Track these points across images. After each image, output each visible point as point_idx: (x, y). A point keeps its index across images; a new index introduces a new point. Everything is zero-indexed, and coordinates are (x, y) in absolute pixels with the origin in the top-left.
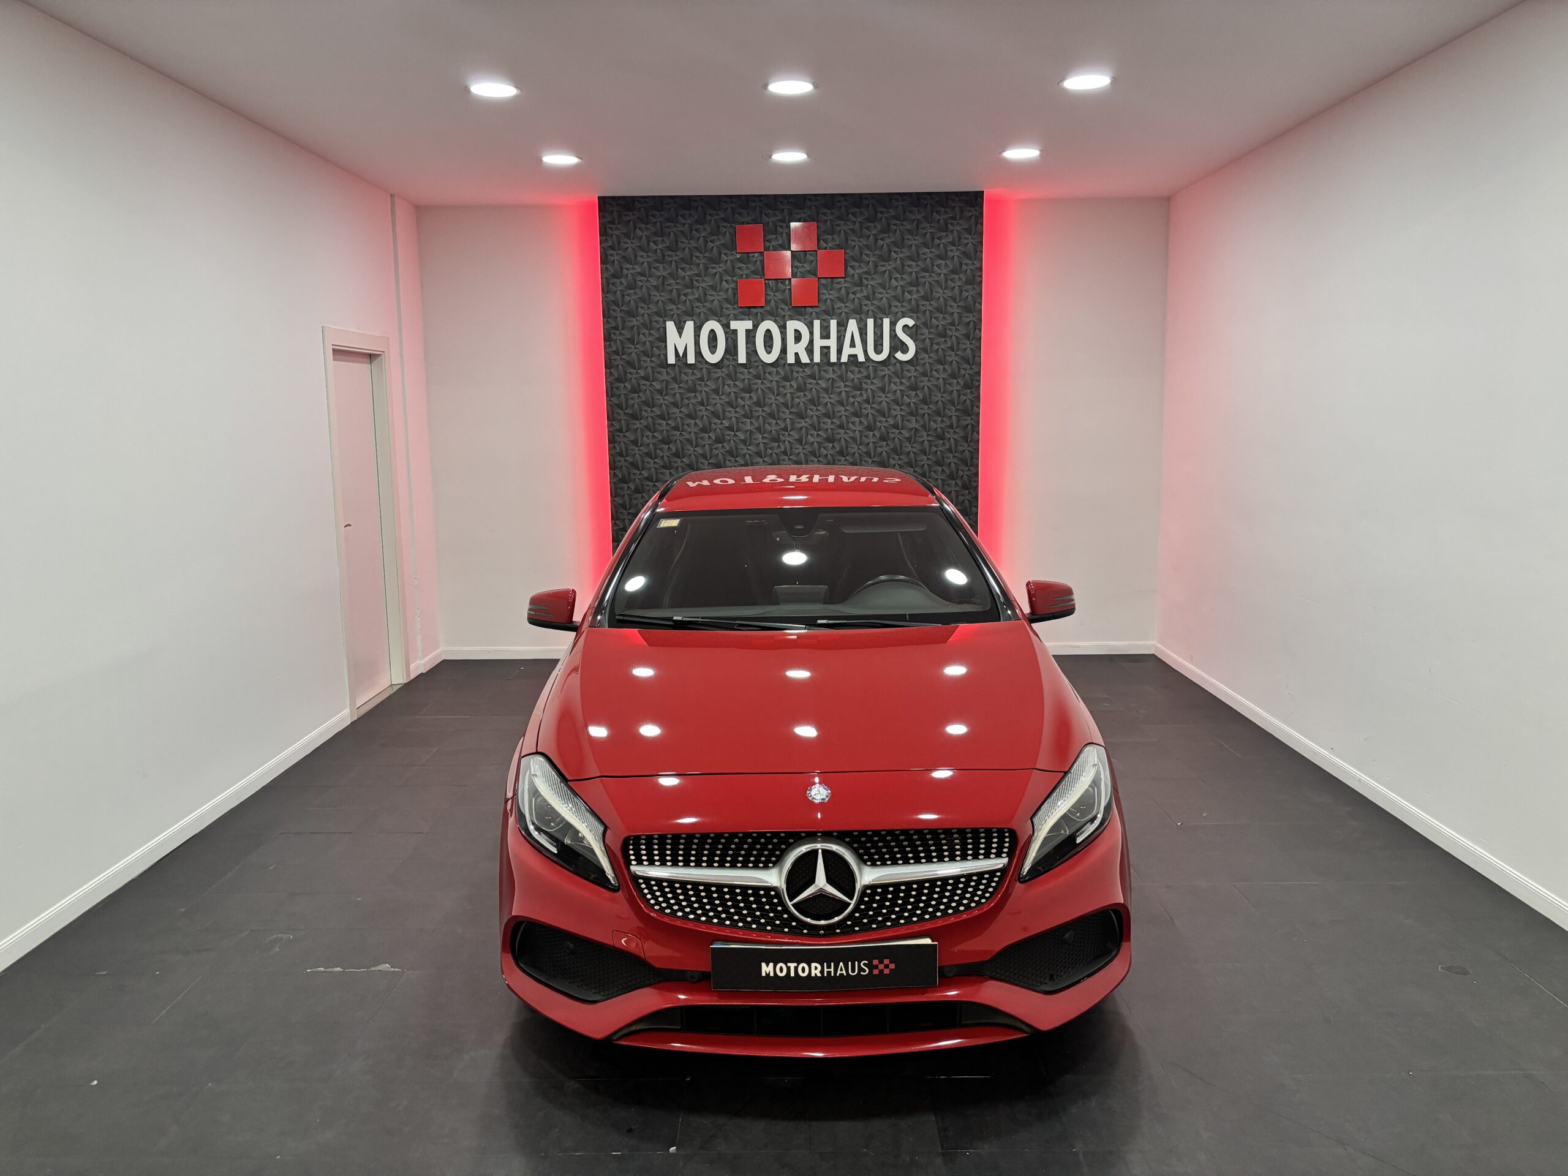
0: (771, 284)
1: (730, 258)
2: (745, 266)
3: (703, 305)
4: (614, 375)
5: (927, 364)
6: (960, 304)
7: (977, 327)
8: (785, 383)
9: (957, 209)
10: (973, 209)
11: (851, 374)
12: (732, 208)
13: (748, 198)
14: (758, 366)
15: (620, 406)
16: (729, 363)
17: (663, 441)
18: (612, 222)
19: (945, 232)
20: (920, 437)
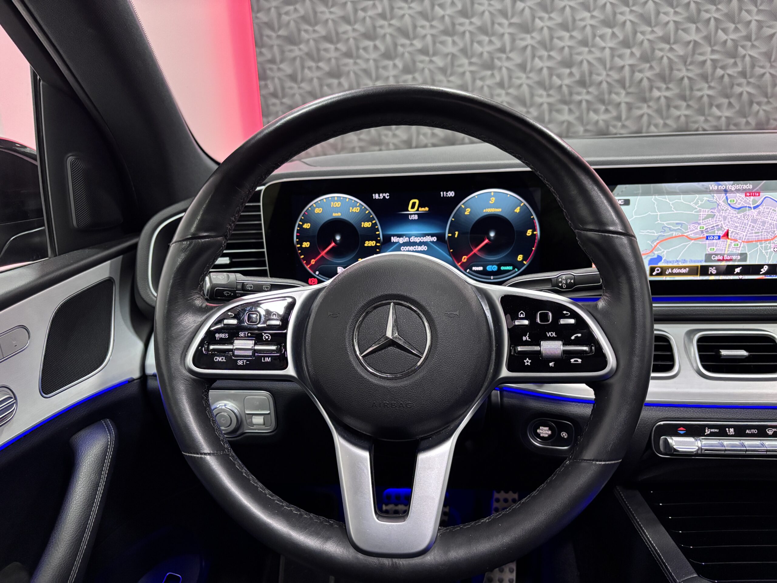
17: (331, 74)
20: (701, 54)
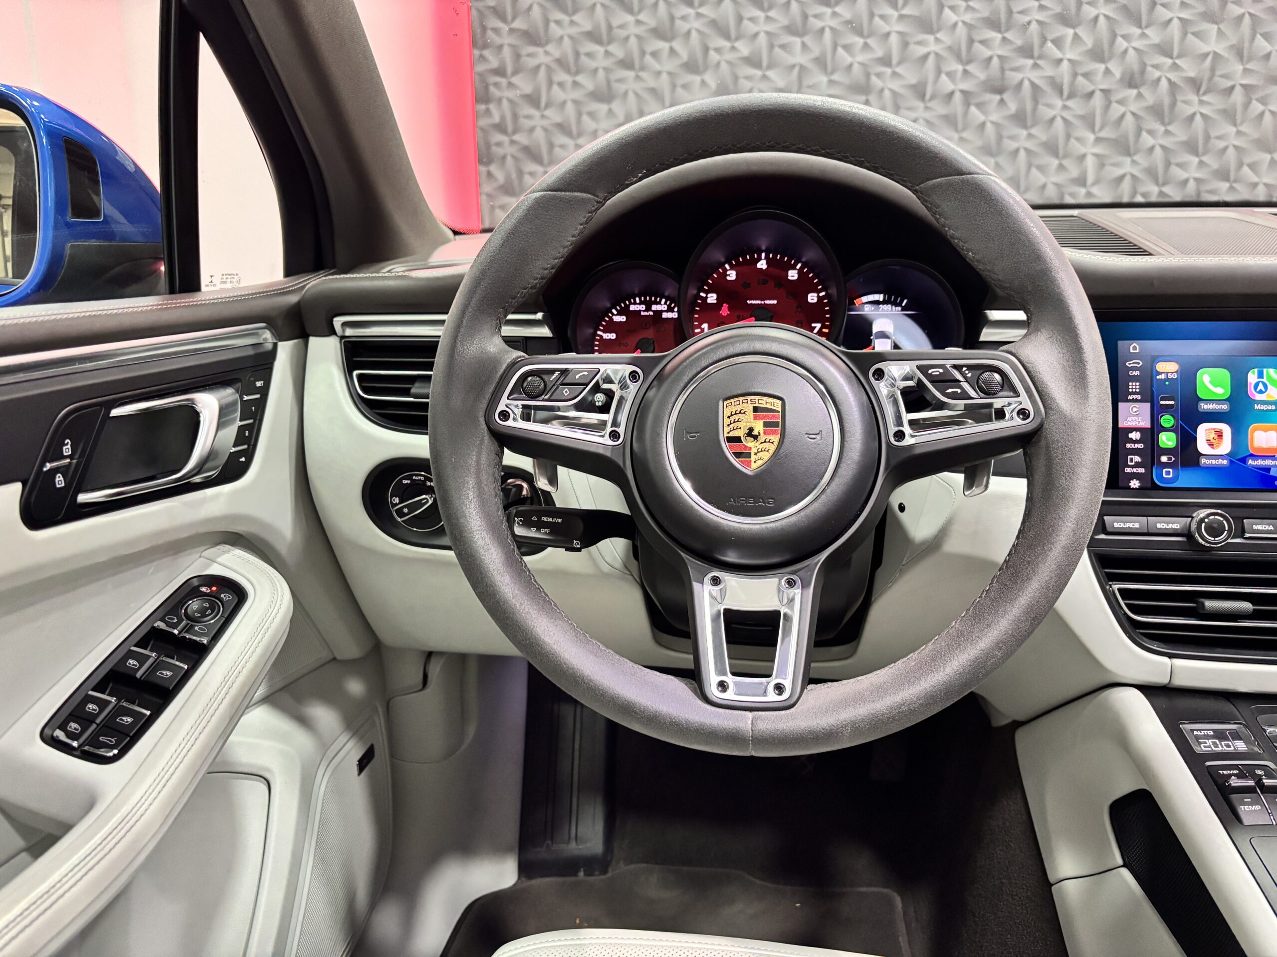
17: (597, 96)
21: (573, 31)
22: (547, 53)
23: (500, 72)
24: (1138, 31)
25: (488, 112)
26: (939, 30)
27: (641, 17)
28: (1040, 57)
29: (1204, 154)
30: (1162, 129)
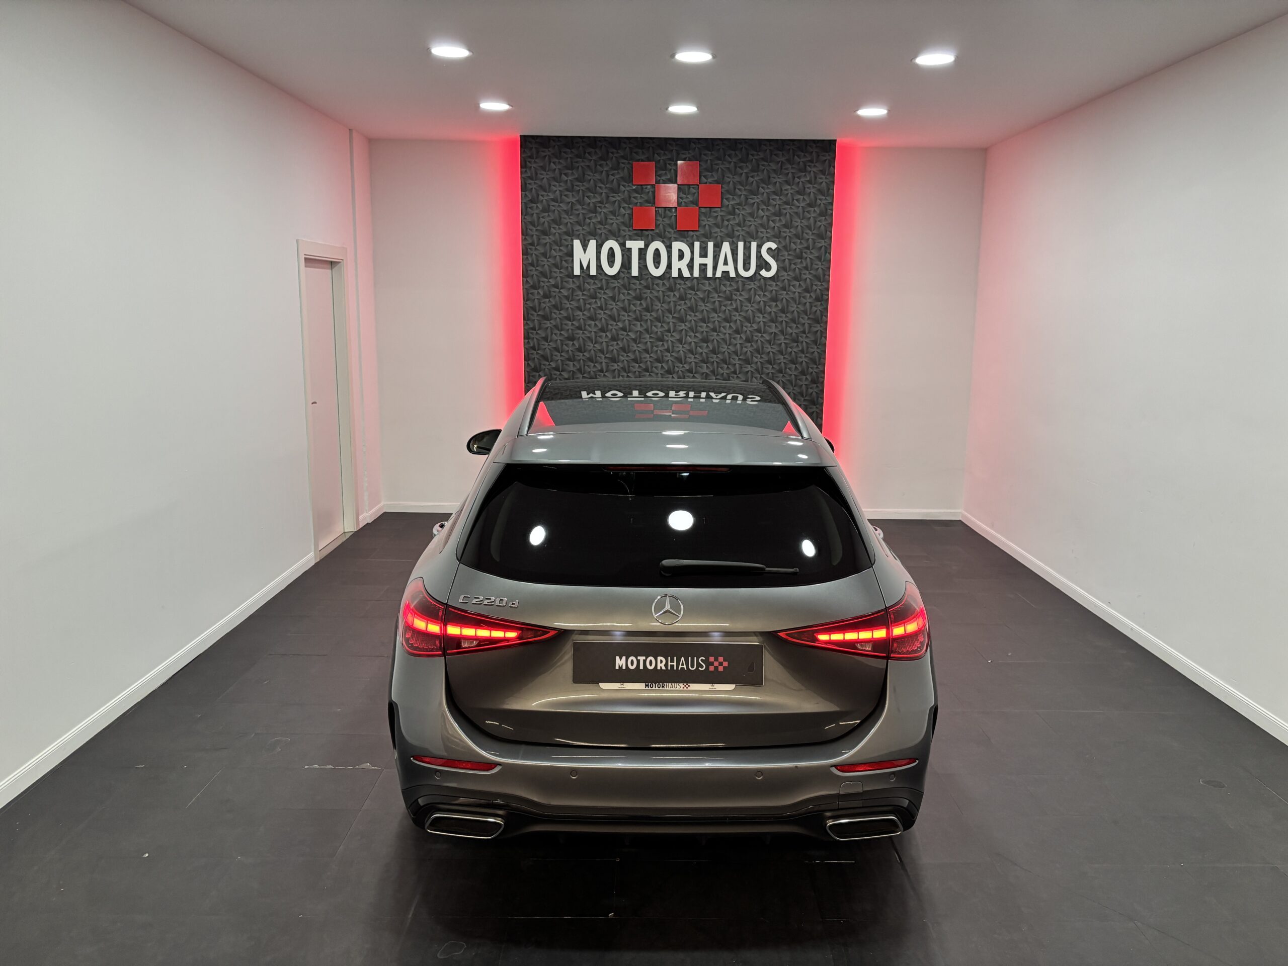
0: (660, 211)
1: (628, 189)
2: (639, 196)
3: (605, 228)
4: (530, 283)
5: (786, 281)
6: (813, 232)
7: (828, 252)
8: (669, 293)
9: (814, 153)
10: (827, 154)
11: (724, 288)
12: (630, 148)
13: (643, 139)
14: (648, 278)
15: (534, 309)
16: (624, 276)
17: (568, 338)
18: (531, 157)
19: (803, 172)
20: (778, 340)
21: (560, 316)
22: (550, 323)
23: (534, 329)
24: (750, 325)
25: (528, 342)
26: (686, 322)
27: (584, 313)
28: (719, 332)
29: (774, 364)
30: (760, 356)
